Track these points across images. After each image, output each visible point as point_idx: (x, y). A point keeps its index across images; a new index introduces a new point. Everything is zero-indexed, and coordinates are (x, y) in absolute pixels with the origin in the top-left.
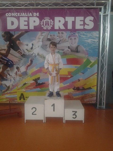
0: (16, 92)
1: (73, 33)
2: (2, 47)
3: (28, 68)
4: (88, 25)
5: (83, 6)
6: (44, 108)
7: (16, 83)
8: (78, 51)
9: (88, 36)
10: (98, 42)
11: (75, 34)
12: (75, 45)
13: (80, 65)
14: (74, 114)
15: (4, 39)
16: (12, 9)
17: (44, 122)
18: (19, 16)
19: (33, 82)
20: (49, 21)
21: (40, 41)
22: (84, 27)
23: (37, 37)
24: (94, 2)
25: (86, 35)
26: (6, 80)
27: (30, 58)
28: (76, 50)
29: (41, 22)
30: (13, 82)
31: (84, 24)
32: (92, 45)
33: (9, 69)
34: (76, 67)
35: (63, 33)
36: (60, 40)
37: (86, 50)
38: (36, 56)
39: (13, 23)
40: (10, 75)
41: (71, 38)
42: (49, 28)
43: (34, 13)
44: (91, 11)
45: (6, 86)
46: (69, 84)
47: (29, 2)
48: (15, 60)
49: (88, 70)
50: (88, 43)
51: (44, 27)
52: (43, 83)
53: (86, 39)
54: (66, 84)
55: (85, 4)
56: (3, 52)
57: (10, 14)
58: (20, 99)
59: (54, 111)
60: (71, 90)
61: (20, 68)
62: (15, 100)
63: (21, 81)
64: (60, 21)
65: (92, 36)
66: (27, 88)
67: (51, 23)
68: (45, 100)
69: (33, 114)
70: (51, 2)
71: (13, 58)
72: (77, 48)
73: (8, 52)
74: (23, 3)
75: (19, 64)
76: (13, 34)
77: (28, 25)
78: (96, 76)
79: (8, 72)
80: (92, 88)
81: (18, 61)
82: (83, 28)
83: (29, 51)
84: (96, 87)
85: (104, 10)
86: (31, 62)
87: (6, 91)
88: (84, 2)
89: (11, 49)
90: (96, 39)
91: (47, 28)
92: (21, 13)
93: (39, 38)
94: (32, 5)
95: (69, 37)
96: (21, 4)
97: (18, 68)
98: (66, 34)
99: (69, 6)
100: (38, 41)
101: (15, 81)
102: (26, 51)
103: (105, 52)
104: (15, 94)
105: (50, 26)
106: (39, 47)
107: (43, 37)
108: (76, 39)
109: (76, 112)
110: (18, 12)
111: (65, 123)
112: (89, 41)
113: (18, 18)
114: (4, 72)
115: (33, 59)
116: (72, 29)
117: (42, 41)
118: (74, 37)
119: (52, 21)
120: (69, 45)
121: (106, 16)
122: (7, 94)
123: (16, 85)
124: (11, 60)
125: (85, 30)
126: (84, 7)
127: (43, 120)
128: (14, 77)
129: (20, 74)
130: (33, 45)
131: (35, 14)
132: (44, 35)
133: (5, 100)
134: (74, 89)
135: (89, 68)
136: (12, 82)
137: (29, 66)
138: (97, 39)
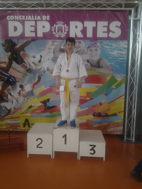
0: (19, 117)
1: (93, 43)
2: (2, 60)
3: (35, 86)
4: (114, 32)
5: (107, 7)
6: (53, 139)
7: (19, 106)
8: (100, 66)
9: (113, 47)
10: (126, 55)
11: (96, 43)
12: (95, 59)
13: (102, 85)
14: (92, 149)
15: (4, 49)
16: (15, 10)
17: (52, 158)
18: (24, 19)
19: (41, 105)
20: (63, 26)
21: (51, 52)
22: (108, 34)
23: (47, 47)
24: (122, 2)
25: (111, 46)
26: (7, 101)
27: (38, 74)
28: (98, 65)
29: (52, 27)
30: (16, 104)
31: (109, 31)
32: (118, 59)
33: (10, 87)
34: (97, 87)
35: (80, 43)
36: (77, 52)
37: (111, 65)
38: (45, 71)
39: (15, 29)
40: (11, 95)
41: (91, 48)
42: (63, 36)
43: (44, 16)
44: (118, 14)
45: (6, 109)
46: (87, 109)
47: (36, 2)
48: (18, 76)
49: (113, 91)
50: (114, 55)
51: (56, 33)
52: (53, 107)
53: (111, 50)
54: (84, 108)
55: (109, 6)
56: (3, 66)
57: (12, 17)
58: (24, 126)
59: (65, 143)
60: (91, 117)
61: (25, 87)
62: (17, 128)
63: (26, 103)
64: (76, 27)
65: (118, 46)
66: (32, 112)
67: (65, 29)
68: (54, 130)
69: (37, 147)
70: (66, 2)
71: (16, 74)
72: (99, 62)
73: (9, 65)
74: (30, 2)
75: (23, 82)
76: (16, 42)
77: (36, 31)
78: (123, 99)
79: (9, 91)
80: (117, 115)
81: (21, 77)
82: (107, 37)
83: (36, 65)
84: (123, 113)
85: (135, 14)
86: (39, 79)
87: (7, 115)
88: (109, 3)
89: (13, 61)
90: (123, 51)
91: (60, 36)
92: (27, 16)
93: (50, 49)
94: (41, 5)
95: (88, 47)
96: (27, 4)
97: (21, 87)
98: (85, 44)
99: (89, 7)
100: (49, 52)
101: (18, 102)
102: (32, 65)
103: (136, 68)
104: (18, 120)
105: (64, 33)
106: (49, 60)
107: (55, 46)
108: (97, 50)
109: (95, 146)
110: (22, 15)
111: (80, 159)
112: (115, 53)
113: (23, 22)
114: (4, 91)
115: (42, 75)
116: (92, 37)
117: (54, 53)
118: (96, 47)
119: (67, 26)
120: (88, 58)
121: (138, 21)
122: (8, 119)
123: (19, 108)
124: (13, 76)
125: (109, 38)
126: (109, 8)
127: (51, 155)
128: (17, 98)
129: (25, 94)
130: (41, 56)
131: (45, 18)
132: (56, 45)
133: (5, 127)
134: (94, 115)
135: (114, 89)
136: (14, 104)
137: (36, 84)
138: (126, 51)
